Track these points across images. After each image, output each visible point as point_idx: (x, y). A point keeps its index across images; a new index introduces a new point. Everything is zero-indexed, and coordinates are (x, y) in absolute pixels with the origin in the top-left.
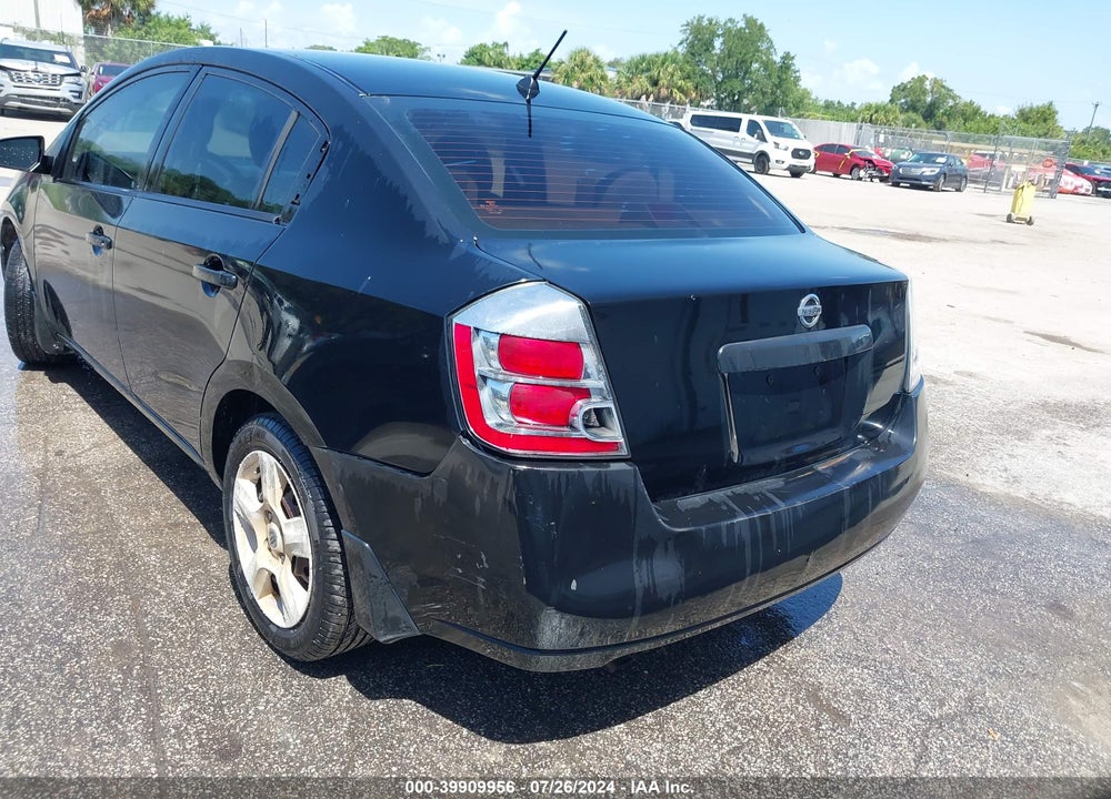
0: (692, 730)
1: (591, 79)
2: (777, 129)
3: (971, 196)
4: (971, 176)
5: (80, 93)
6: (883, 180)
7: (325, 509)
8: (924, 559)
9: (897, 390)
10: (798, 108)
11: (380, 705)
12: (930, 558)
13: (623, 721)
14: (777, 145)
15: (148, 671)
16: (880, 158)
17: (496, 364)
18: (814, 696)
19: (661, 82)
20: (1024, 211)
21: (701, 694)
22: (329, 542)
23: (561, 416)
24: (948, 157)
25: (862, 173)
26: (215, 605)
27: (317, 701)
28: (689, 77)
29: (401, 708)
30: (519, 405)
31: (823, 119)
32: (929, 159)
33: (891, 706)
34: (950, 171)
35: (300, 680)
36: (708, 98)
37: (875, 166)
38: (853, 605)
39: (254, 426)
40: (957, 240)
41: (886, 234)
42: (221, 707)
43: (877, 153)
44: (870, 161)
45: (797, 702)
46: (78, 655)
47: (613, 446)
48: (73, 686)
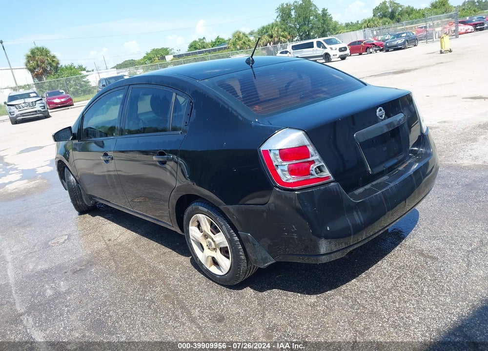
0: (381, 275)
1: (244, 43)
2: (329, 42)
3: (422, 48)
4: (419, 38)
5: (44, 106)
6: (381, 50)
7: (229, 227)
8: (448, 196)
9: (419, 134)
10: (335, 30)
11: (265, 293)
12: (450, 195)
13: (355, 278)
14: (331, 48)
15: (180, 302)
16: (377, 42)
17: (280, 160)
18: (421, 253)
19: (274, 36)
20: (447, 47)
21: (379, 263)
22: (234, 238)
23: (307, 172)
24: (406, 33)
25: (371, 50)
26: (192, 276)
27: (243, 297)
28: (285, 30)
29: (273, 292)
30: (292, 172)
31: (347, 32)
32: (398, 36)
33: (452, 250)
34: (409, 38)
35: (234, 292)
36: (295, 37)
37: (376, 46)
38: (426, 219)
39: (193, 206)
40: (421, 67)
41: (390, 73)
42: (211, 307)
43: (375, 39)
44: (373, 44)
45: (416, 257)
46: (154, 302)
47: (327, 178)
48: (157, 312)
